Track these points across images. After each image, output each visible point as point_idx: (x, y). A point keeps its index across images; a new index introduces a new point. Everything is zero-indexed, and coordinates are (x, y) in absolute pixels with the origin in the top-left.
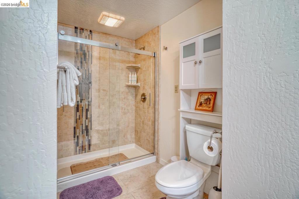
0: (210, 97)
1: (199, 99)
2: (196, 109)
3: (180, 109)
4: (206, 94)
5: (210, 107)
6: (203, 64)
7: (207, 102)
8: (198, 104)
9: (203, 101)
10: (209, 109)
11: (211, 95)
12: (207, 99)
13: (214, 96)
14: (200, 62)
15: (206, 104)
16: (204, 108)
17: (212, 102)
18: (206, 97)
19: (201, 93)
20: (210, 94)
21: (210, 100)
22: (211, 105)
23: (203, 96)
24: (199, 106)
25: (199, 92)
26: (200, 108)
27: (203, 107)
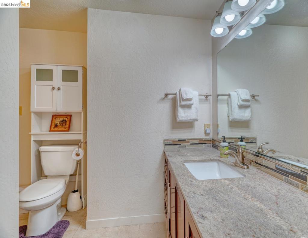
0: (66, 119)
1: (54, 122)
2: (50, 131)
3: (31, 132)
4: (62, 117)
5: (66, 128)
6: (61, 91)
7: (63, 123)
8: (53, 126)
9: (58, 123)
10: (66, 129)
11: (67, 117)
12: (62, 121)
13: (69, 118)
14: (59, 89)
15: (62, 125)
16: (60, 129)
17: (68, 123)
18: (61, 119)
19: (55, 116)
20: (65, 117)
21: (66, 121)
22: (67, 126)
23: (58, 118)
24: (54, 128)
25: (53, 115)
26: (56, 129)
27: (58, 128)
